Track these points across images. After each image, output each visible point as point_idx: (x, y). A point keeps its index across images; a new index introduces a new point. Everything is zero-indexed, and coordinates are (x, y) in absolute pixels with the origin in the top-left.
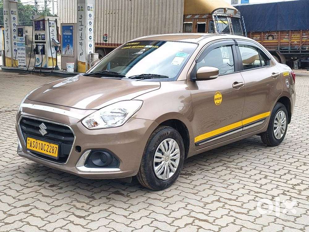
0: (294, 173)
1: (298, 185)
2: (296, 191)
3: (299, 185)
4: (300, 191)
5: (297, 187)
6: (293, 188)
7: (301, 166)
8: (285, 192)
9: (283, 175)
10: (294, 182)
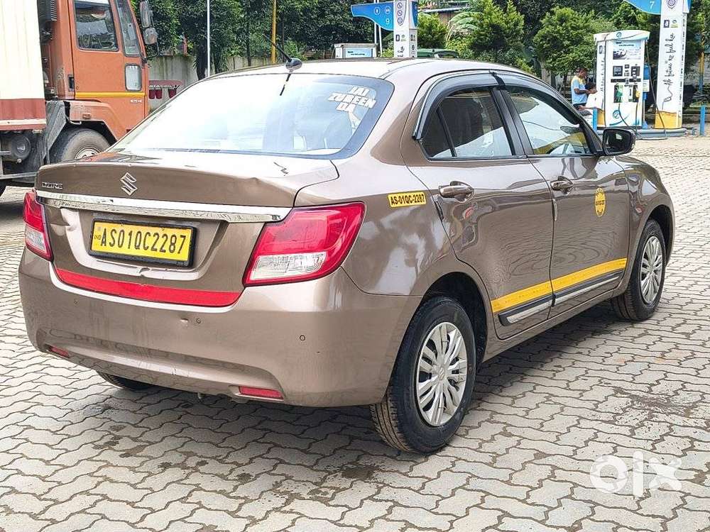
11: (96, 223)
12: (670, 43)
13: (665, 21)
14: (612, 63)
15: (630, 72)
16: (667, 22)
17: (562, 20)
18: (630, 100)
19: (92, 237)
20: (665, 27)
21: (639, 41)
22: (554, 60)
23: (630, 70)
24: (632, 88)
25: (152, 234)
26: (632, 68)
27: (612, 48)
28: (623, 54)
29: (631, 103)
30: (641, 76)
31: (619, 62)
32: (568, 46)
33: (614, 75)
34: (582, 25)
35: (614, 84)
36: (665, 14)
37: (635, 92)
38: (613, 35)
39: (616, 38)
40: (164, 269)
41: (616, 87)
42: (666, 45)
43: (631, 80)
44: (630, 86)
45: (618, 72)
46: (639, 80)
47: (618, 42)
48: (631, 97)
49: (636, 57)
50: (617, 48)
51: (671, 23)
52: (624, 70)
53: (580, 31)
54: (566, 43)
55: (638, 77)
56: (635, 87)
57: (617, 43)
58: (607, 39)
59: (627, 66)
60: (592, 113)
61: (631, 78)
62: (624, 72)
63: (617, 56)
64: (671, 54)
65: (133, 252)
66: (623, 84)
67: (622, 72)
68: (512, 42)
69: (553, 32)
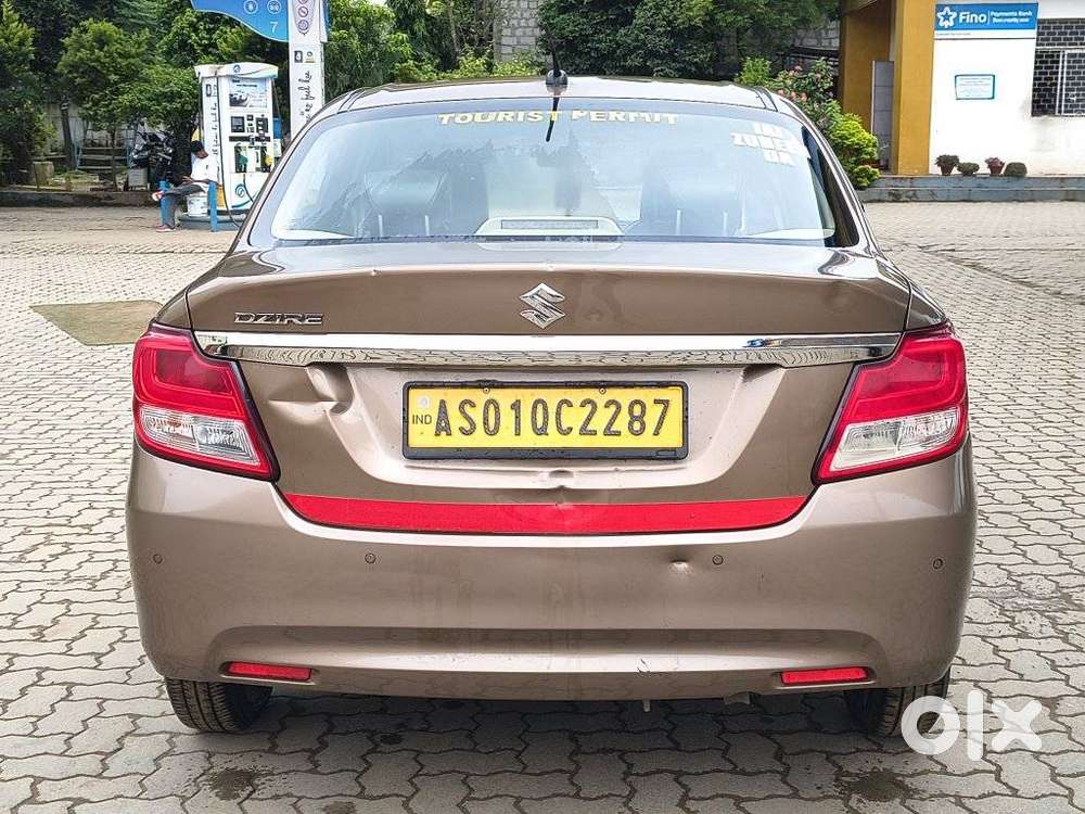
0: (75, 585)
1: (56, 557)
2: (58, 540)
3: (51, 556)
4: (47, 543)
5: (59, 549)
6: (67, 544)
7: (55, 621)
8: (86, 531)
9: (108, 572)
10: (68, 562)
11: (412, 392)
12: (305, 85)
13: (296, 52)
14: (228, 112)
15: (255, 126)
16: (299, 55)
17: (102, 41)
18: (257, 169)
19: (406, 420)
20: (296, 61)
21: (264, 80)
22: (96, 103)
23: (254, 122)
24: (259, 151)
25: (577, 403)
26: (258, 120)
27: (227, 88)
28: (243, 98)
29: (260, 173)
30: (270, 133)
31: (239, 111)
32: (116, 83)
33: (234, 131)
34: (133, 51)
35: (235, 144)
36: (296, 41)
37: (264, 157)
38: (228, 69)
39: (233, 73)
40: (613, 468)
41: (237, 149)
42: (300, 88)
43: (258, 139)
44: (257, 148)
45: (238, 125)
46: (268, 139)
47: (234, 79)
48: (259, 165)
49: (261, 104)
50: (234, 88)
51: (305, 56)
52: (246, 122)
53: (132, 61)
54: (113, 77)
55: (266, 135)
56: (263, 149)
57: (234, 81)
58: (219, 74)
59: (251, 118)
60: (206, 190)
61: (257, 135)
62: (246, 126)
63: (235, 102)
64: (309, 102)
65: (529, 440)
66: (246, 144)
67: (243, 125)
68: (18, 72)
69: (88, 59)
